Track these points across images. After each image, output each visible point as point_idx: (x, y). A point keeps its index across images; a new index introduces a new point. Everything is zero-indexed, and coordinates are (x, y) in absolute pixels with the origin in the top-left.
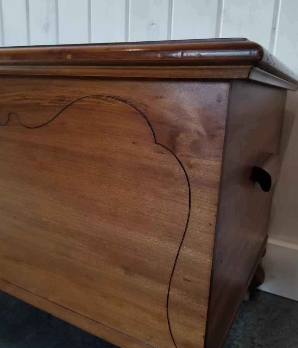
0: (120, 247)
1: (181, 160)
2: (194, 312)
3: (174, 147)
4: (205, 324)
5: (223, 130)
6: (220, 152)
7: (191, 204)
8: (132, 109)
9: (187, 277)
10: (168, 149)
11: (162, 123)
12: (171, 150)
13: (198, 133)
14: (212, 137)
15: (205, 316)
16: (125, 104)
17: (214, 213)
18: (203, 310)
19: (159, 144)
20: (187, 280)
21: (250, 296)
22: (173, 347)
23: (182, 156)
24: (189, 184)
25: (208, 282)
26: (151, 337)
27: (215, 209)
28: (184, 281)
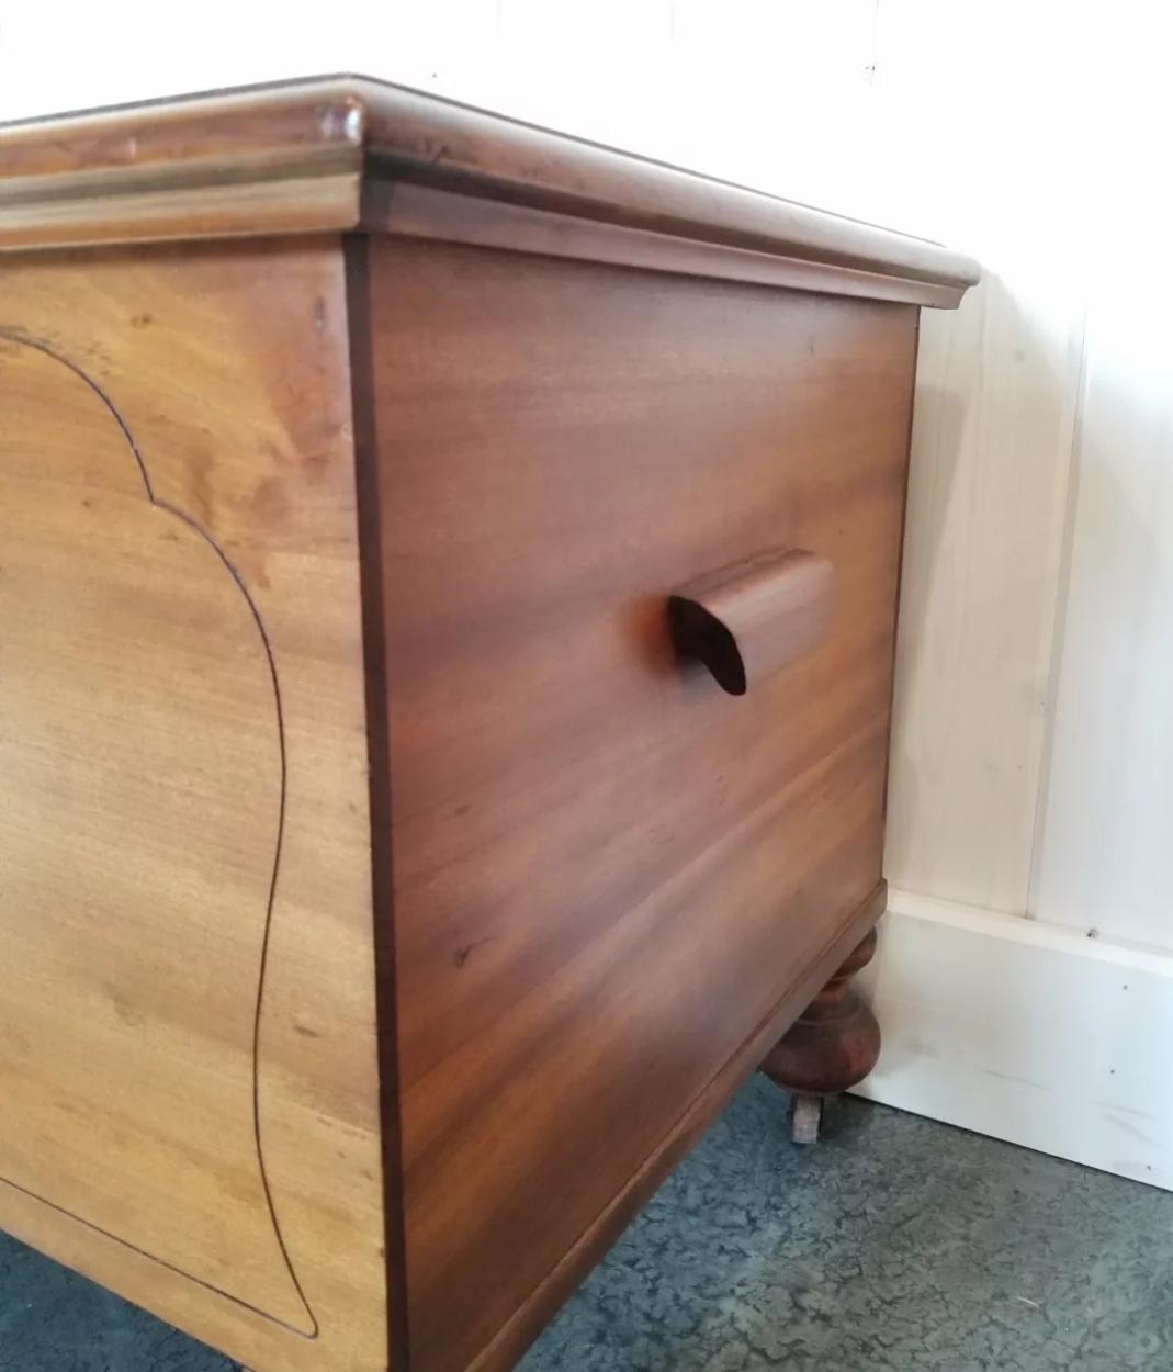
0: (94, 912)
1: (234, 562)
2: (341, 1155)
3: (208, 513)
4: (378, 1200)
5: (347, 437)
6: (350, 523)
7: (287, 731)
8: (66, 372)
9: (304, 1018)
10: (190, 522)
11: (162, 420)
12: (201, 523)
13: (274, 452)
14: (317, 464)
15: (376, 1168)
16: (43, 355)
17: (360, 764)
18: (367, 1147)
19: (162, 504)
20: (302, 1030)
21: (821, 1124)
22: (294, 1298)
23: (234, 544)
24: (269, 652)
25: (368, 1039)
26: (224, 1263)
27: (360, 745)
28: (298, 1037)
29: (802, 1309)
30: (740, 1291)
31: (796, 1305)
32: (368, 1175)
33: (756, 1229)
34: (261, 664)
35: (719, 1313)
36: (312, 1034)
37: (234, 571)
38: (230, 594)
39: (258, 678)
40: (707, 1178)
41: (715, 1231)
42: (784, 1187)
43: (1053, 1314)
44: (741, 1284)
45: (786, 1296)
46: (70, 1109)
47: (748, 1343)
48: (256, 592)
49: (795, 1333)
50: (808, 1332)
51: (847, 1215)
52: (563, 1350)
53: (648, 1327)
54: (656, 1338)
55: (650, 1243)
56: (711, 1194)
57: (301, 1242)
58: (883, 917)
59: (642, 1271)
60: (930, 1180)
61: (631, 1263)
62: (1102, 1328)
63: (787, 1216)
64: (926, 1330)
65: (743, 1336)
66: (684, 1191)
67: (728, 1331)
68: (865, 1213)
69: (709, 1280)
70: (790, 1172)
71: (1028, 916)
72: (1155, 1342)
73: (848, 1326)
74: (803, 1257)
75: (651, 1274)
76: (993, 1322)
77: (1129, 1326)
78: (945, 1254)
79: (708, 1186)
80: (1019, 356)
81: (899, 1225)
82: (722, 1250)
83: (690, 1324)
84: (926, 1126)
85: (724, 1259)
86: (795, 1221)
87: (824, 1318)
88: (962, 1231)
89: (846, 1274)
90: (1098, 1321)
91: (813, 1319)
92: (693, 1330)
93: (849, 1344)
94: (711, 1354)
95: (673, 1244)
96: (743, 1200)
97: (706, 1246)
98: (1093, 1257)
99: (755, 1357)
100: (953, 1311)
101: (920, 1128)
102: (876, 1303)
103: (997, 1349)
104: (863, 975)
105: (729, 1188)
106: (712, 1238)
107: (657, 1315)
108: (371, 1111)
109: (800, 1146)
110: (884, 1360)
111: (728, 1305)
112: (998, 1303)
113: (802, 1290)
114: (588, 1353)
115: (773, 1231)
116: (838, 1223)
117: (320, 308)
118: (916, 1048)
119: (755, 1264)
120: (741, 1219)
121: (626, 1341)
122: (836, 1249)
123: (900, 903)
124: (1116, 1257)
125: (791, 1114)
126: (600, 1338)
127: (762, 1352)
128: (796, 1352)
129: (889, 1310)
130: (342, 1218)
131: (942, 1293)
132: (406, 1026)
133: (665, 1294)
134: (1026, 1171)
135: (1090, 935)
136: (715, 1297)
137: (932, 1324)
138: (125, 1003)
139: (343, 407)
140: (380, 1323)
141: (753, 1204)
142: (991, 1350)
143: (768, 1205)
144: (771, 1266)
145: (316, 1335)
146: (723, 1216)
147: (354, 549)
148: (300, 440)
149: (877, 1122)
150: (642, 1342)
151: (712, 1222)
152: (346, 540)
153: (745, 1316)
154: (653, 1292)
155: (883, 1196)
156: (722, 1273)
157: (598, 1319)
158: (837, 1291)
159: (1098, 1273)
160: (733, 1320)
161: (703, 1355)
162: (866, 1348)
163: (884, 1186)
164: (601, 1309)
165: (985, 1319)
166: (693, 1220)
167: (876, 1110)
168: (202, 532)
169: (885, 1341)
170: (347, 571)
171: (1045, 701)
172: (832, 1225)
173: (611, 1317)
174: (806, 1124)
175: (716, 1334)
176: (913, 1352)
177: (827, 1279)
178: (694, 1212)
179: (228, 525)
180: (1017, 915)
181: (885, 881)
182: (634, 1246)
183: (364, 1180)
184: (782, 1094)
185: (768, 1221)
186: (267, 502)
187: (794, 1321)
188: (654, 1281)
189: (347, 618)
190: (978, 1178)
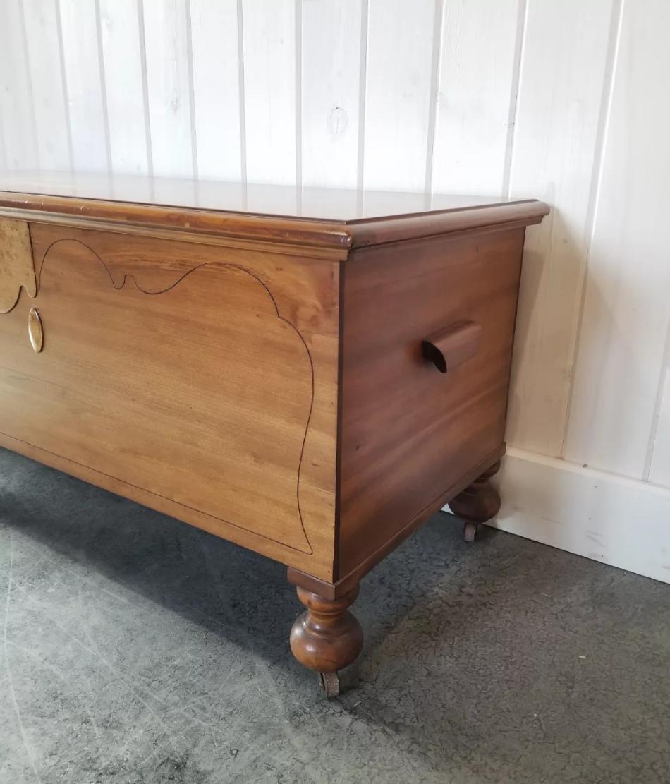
1: (303, 336)
2: (323, 499)
3: (296, 321)
4: (334, 512)
5: (337, 307)
6: (337, 328)
7: (315, 382)
8: (254, 279)
9: (315, 461)
10: (290, 323)
11: (284, 296)
12: (293, 324)
13: (316, 308)
14: (328, 313)
15: (334, 503)
16: (248, 274)
17: (335, 392)
18: (331, 497)
19: (281, 318)
20: (314, 465)
21: (476, 534)
22: (306, 544)
23: (303, 331)
24: (311, 361)
25: (334, 466)
26: (284, 534)
27: (335, 387)
28: (312, 466)
29: (463, 592)
30: (440, 585)
31: (461, 591)
32: (331, 505)
33: (448, 567)
34: (308, 363)
35: (433, 591)
36: (317, 466)
37: (302, 338)
38: (301, 344)
39: (307, 367)
40: (431, 550)
41: (432, 567)
42: (460, 556)
43: (555, 600)
44: (441, 584)
45: (457, 588)
46: (236, 491)
47: (442, 600)
48: (308, 344)
49: (459, 599)
50: (464, 599)
51: (483, 565)
52: (376, 598)
53: (407, 594)
54: (409, 597)
55: (409, 569)
56: (432, 555)
57: (310, 526)
58: (504, 456)
59: (405, 577)
60: (517, 556)
61: (401, 575)
62: (572, 605)
63: (460, 564)
64: (507, 601)
65: (441, 598)
66: (422, 554)
67: (435, 597)
68: (489, 565)
69: (430, 582)
70: (463, 550)
71: (561, 458)
72: (591, 609)
73: (479, 598)
74: (465, 577)
75: (408, 579)
76: (532, 600)
77: (582, 605)
78: (518, 579)
79: (431, 553)
80: (565, 241)
81: (502, 570)
82: (435, 573)
83: (422, 594)
84: (518, 538)
85: (436, 576)
86: (463, 566)
87: (470, 595)
88: (526, 573)
89: (480, 583)
90: (572, 602)
91: (466, 595)
92: (423, 596)
93: (479, 603)
94: (428, 603)
95: (417, 570)
96: (444, 558)
97: (429, 572)
98: (575, 584)
99: (444, 604)
100: (518, 596)
101: (515, 539)
102: (490, 592)
103: (532, 608)
104: (495, 478)
105: (439, 554)
106: (432, 569)
107: (410, 590)
108: (334, 487)
109: (467, 542)
110: (491, 609)
111: (436, 589)
112: (535, 595)
113: (463, 587)
114: (385, 599)
115: (454, 568)
116: (479, 567)
117: (332, 274)
118: (516, 508)
119: (447, 578)
120: (443, 564)
121: (399, 597)
122: (477, 575)
123: (511, 452)
124: (583, 584)
125: (464, 531)
126: (389, 596)
127: (447, 603)
128: (459, 604)
129: (495, 594)
130: (323, 518)
131: (515, 591)
132: (343, 465)
133: (413, 584)
134: (555, 556)
135: (584, 466)
136: (431, 587)
137: (509, 599)
138: (258, 458)
139: (337, 299)
140: (332, 548)
141: (447, 560)
142: (530, 608)
143: (454, 560)
144: (453, 579)
145: (312, 554)
146: (436, 563)
147: (337, 336)
148: (324, 306)
149: (499, 536)
150: (404, 598)
151: (432, 564)
152: (336, 333)
153: (442, 593)
154: (409, 584)
155: (498, 560)
156: (434, 580)
157: (388, 590)
158: (476, 588)
159: (575, 589)
160: (437, 593)
161: (426, 603)
162: (485, 605)
163: (499, 557)
164: (389, 587)
165: (530, 599)
166: (425, 563)
167: (499, 532)
168: (293, 326)
169: (492, 603)
170: (335, 341)
171: (571, 375)
172: (477, 568)
173: (393, 590)
174: (470, 534)
175: (430, 597)
176: (502, 606)
177: (472, 584)
178: (426, 561)
179: (302, 326)
180: (557, 458)
181: (505, 444)
182: (402, 570)
183: (330, 506)
184: (461, 522)
185: (453, 565)
186: (314, 321)
187: (459, 595)
188: (409, 580)
189: (334, 353)
190: (535, 557)
